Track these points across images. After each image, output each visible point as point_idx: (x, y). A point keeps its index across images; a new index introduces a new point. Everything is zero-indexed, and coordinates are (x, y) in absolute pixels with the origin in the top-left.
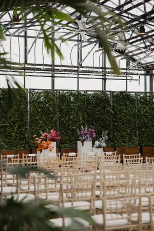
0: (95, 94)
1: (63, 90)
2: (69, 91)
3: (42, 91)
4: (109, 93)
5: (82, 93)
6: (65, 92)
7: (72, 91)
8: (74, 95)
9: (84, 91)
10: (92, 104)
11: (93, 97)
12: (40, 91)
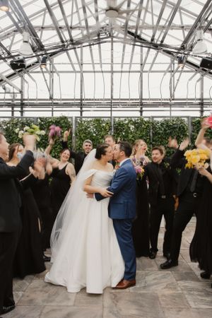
0: (165, 120)
1: (119, 117)
2: (128, 117)
3: (91, 119)
4: (186, 119)
5: (145, 119)
6: (122, 119)
7: (131, 117)
8: (134, 123)
9: (149, 117)
10: (159, 134)
11: (162, 124)
12: (89, 119)
